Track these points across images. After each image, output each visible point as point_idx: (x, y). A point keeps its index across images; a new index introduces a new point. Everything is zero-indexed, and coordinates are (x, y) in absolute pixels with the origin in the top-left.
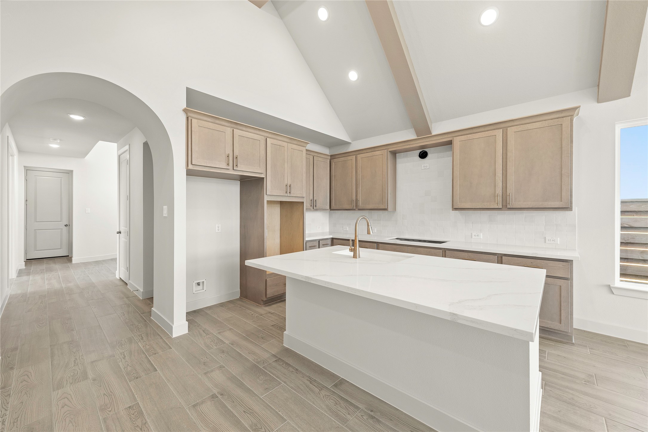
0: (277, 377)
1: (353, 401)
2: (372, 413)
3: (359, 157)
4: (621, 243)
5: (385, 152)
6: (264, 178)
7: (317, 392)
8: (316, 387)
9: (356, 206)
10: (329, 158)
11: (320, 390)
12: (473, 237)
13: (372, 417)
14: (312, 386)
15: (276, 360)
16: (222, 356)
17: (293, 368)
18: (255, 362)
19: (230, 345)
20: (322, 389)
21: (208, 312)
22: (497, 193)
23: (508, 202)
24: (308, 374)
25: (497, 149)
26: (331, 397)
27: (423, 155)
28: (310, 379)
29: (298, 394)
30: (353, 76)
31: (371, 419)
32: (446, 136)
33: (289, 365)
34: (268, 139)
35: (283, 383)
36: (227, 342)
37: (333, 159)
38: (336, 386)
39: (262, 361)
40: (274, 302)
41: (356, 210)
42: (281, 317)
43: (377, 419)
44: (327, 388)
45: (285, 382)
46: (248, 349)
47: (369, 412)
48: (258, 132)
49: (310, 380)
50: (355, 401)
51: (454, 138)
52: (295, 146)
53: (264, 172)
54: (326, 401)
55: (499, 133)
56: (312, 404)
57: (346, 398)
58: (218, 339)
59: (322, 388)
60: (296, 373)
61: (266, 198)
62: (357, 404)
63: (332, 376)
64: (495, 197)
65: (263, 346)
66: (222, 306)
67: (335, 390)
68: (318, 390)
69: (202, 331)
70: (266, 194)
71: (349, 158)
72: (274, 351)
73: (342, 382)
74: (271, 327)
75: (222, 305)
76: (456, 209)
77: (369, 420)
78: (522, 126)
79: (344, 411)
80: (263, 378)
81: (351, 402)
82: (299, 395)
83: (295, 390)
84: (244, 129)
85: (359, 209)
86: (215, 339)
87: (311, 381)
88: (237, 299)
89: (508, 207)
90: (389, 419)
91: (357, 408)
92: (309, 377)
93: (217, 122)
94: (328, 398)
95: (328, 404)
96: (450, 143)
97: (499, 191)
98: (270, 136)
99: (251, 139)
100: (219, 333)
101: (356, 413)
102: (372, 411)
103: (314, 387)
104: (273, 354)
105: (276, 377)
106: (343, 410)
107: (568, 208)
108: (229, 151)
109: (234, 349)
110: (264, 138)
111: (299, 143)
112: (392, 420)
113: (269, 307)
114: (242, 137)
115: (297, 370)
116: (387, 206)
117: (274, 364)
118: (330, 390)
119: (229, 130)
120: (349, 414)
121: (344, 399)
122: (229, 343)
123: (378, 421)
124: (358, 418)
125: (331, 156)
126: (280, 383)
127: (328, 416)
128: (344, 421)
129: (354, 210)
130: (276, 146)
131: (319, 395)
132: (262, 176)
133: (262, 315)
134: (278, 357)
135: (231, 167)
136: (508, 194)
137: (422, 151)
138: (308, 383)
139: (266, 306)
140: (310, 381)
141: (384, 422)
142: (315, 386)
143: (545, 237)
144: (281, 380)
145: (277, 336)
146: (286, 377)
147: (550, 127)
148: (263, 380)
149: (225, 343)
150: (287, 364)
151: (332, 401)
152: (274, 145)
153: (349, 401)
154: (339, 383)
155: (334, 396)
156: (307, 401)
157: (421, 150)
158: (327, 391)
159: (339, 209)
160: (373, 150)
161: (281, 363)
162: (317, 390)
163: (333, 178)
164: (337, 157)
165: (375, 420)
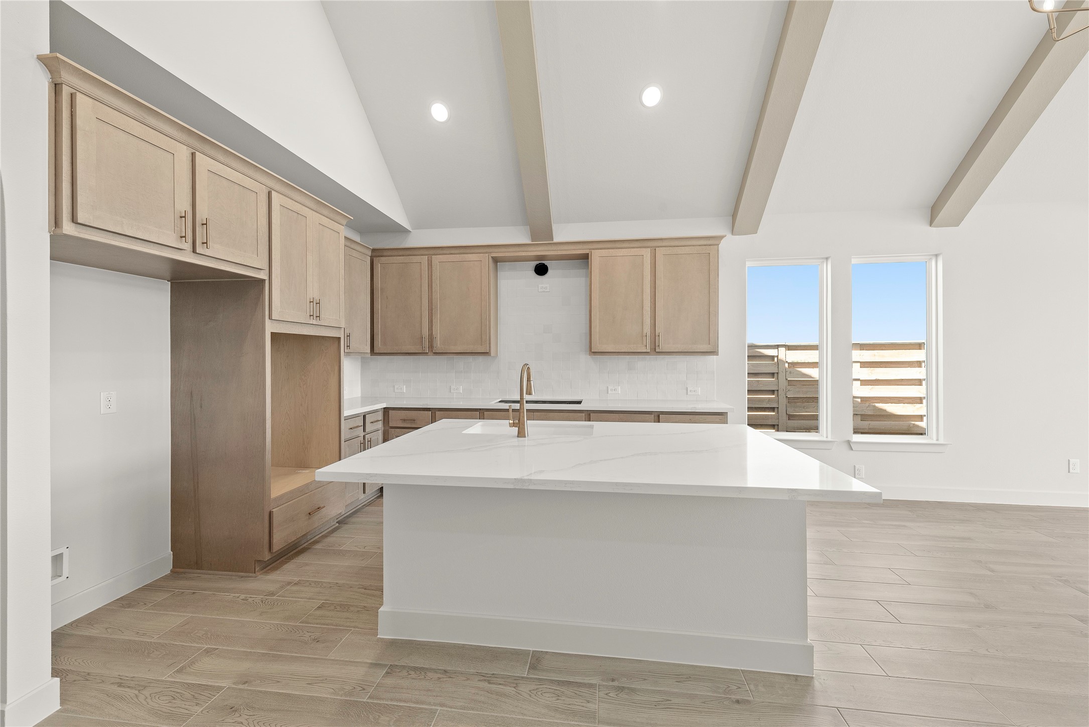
0: (417, 703)
1: (578, 679)
2: (616, 684)
3: (436, 259)
4: (748, 391)
5: (486, 259)
6: (263, 281)
7: (514, 692)
8: (505, 685)
9: (431, 346)
10: (370, 253)
11: (515, 687)
12: (610, 392)
13: (621, 689)
14: (496, 686)
15: (387, 673)
16: (239, 720)
17: (435, 671)
18: (341, 696)
19: (241, 686)
20: (516, 684)
21: (94, 631)
22: (645, 332)
23: (657, 344)
24: (472, 670)
25: (644, 273)
26: (541, 689)
27: (541, 270)
28: (483, 676)
29: (484, 713)
30: (440, 112)
31: (622, 693)
32: (580, 246)
33: (422, 669)
34: (274, 194)
35: (439, 708)
36: (224, 684)
37: (379, 256)
38: (533, 667)
39: (356, 687)
40: (282, 559)
41: (429, 354)
42: (324, 584)
43: (628, 688)
44: (523, 678)
45: (442, 705)
46: (299, 677)
47: (611, 683)
48: (251, 172)
49: (484, 678)
50: (580, 678)
51: (593, 251)
52: (325, 221)
53: (266, 267)
54: (539, 699)
55: (647, 253)
56: (522, 717)
57: (565, 680)
58: (189, 686)
59: (516, 681)
60: (448, 679)
61: (270, 328)
62: (587, 680)
63: (516, 655)
64: (642, 337)
65: (332, 656)
66: (129, 606)
67: (539, 675)
68: (514, 689)
69: (115, 687)
70: (270, 318)
71: (415, 259)
72: (369, 656)
73: (539, 658)
74: (319, 613)
75: (126, 602)
76: (595, 353)
77: (620, 695)
78: (671, 248)
79: (578, 700)
80: (388, 719)
81: (576, 683)
82: (486, 713)
83: (473, 709)
84: (221, 157)
85: (436, 353)
86: (179, 691)
87: (489, 679)
88: (165, 578)
89: (657, 350)
90: (641, 679)
91: (591, 686)
92: (478, 674)
93: (152, 121)
94: (539, 693)
95: (546, 702)
96: (585, 257)
97: (647, 329)
98: (277, 187)
99: (236, 186)
100: (178, 671)
101: (595, 694)
102: (613, 680)
103: (500, 686)
104: (371, 664)
105: (414, 703)
106: (576, 700)
107: (714, 352)
108: (184, 205)
109: (261, 692)
110: (266, 191)
111: (332, 215)
112: (646, 678)
113: (278, 572)
114: (217, 177)
115: (445, 671)
116: (490, 347)
117: (389, 681)
118: (531, 678)
119: (183, 153)
120: (588, 702)
121: (563, 682)
122: (234, 683)
123: (633, 690)
124: (604, 700)
125: (374, 250)
126: (433, 712)
127: (562, 722)
128: (591, 716)
129: (426, 354)
130: (290, 211)
131: (522, 697)
132: (263, 275)
133: (273, 594)
134: (387, 665)
135: (188, 246)
136: (657, 334)
137: (539, 264)
138: (486, 685)
139: (266, 572)
140: (485, 680)
141: (639, 687)
142: (500, 684)
143: (687, 388)
144: (429, 704)
145: (348, 624)
146: (434, 694)
147: (698, 255)
148: (391, 723)
149: (221, 688)
150: (415, 669)
151: (548, 695)
152: (285, 209)
153: (573, 682)
154: (536, 660)
155: (545, 686)
156: (509, 716)
157: (538, 262)
158: (528, 682)
159: (393, 353)
160: (462, 251)
161: (404, 673)
162: (509, 690)
163: (378, 294)
164: (385, 254)
165: (626, 691)
